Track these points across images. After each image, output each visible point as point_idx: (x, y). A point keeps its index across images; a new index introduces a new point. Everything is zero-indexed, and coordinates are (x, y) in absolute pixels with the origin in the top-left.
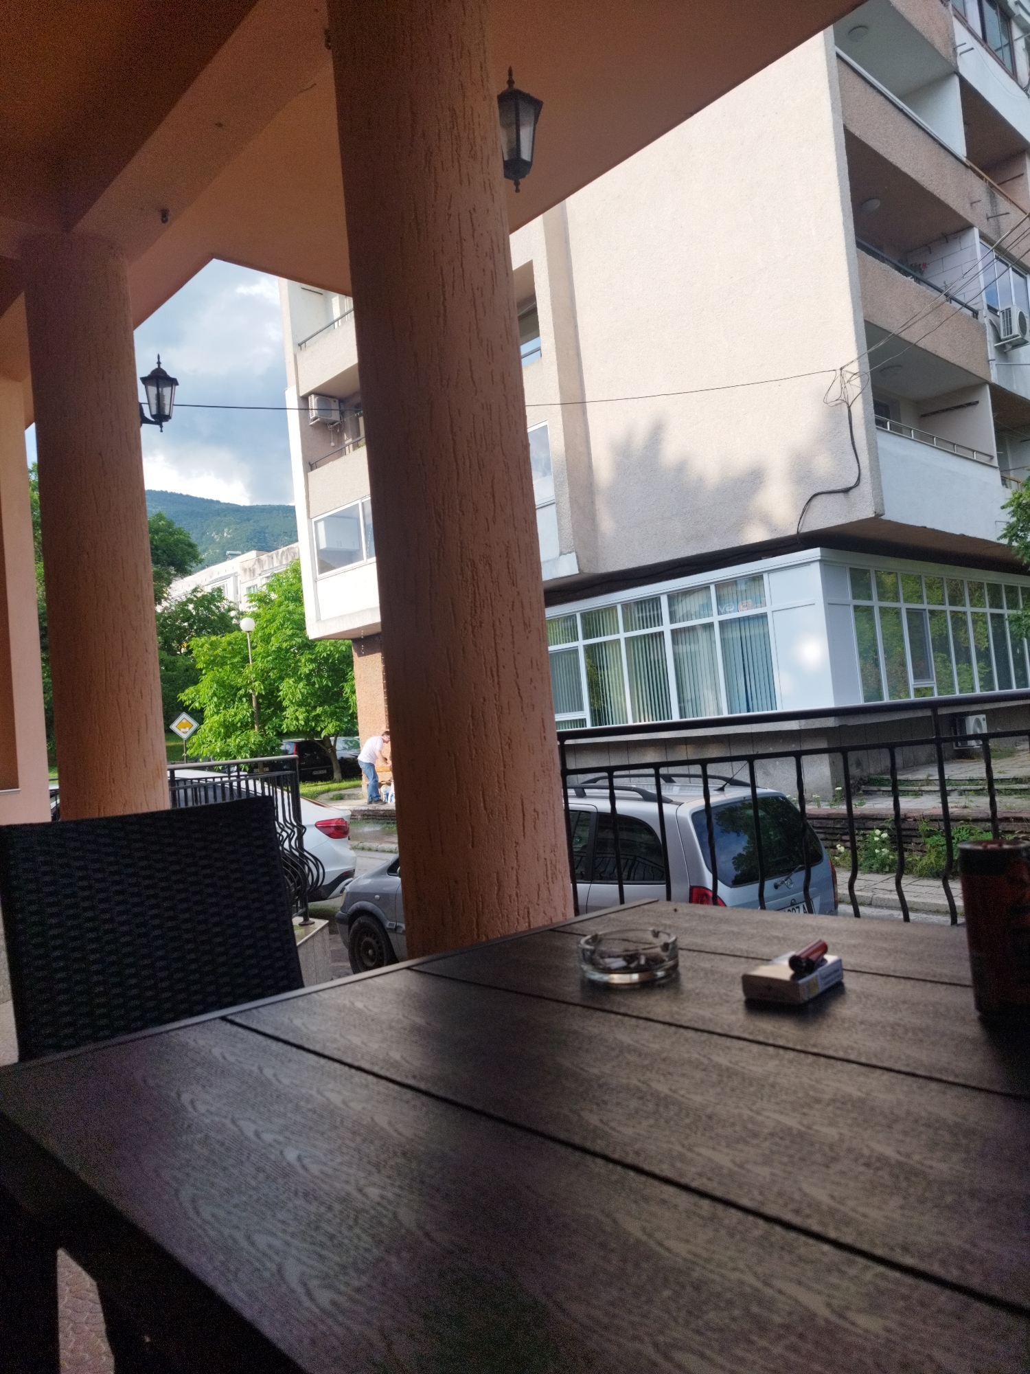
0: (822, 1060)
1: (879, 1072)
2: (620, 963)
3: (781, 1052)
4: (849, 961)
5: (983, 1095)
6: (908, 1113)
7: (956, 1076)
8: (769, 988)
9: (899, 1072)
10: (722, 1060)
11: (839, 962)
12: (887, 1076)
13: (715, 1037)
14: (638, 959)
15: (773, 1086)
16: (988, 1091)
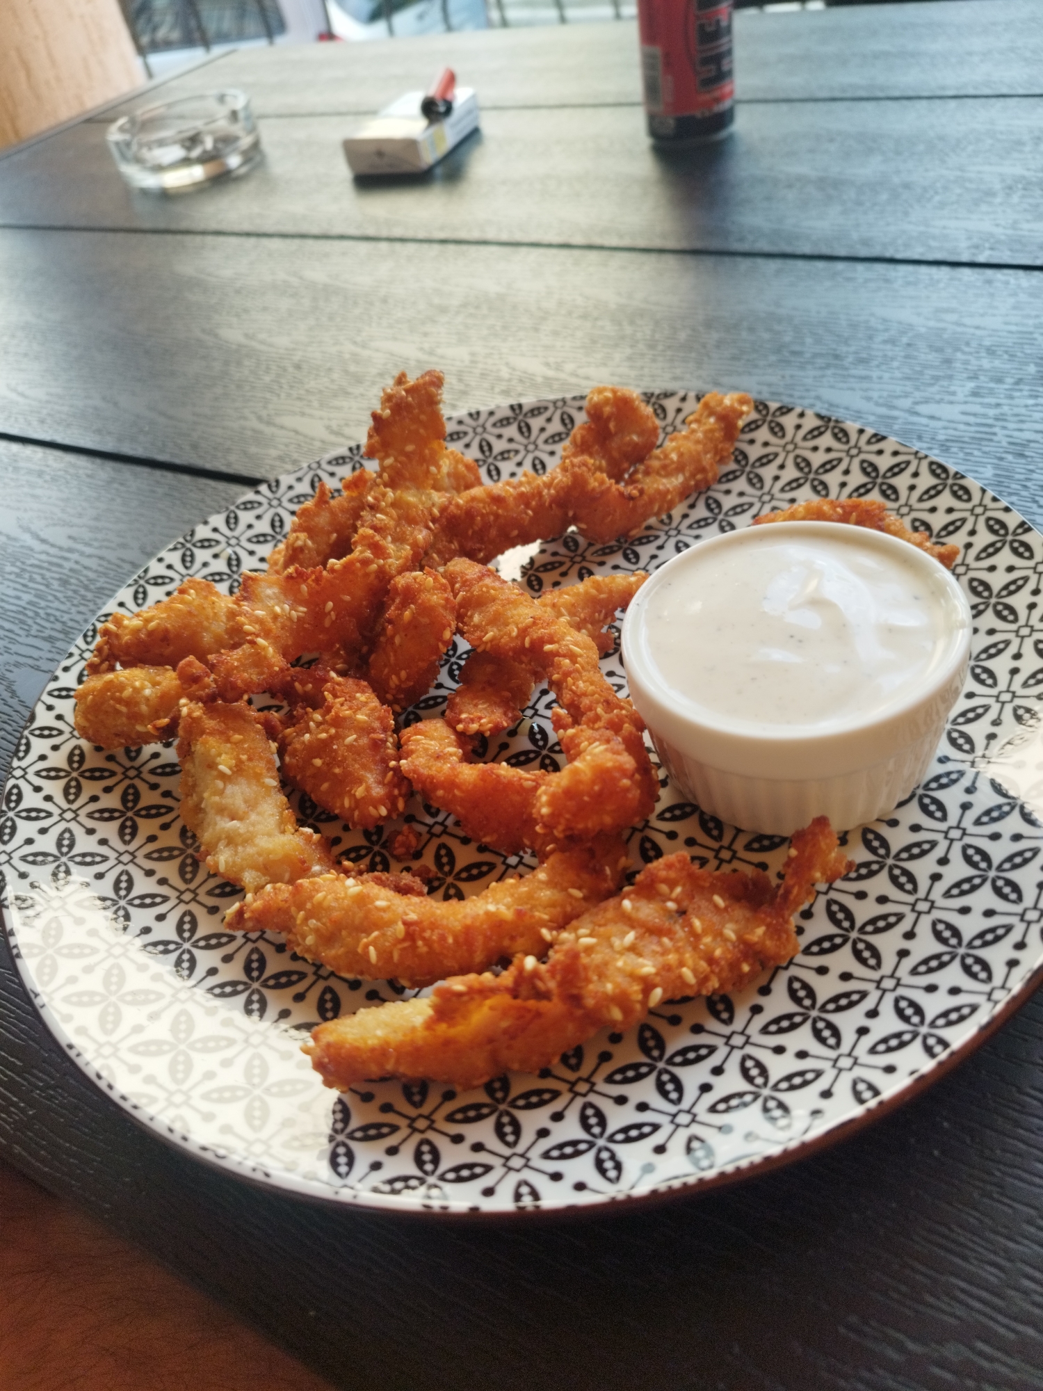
0: (451, 247)
1: (524, 250)
2: (176, 152)
3: (398, 246)
4: (488, 94)
5: (653, 258)
6: (560, 303)
7: (621, 236)
8: (380, 154)
9: (550, 246)
10: (317, 274)
11: (474, 97)
12: (535, 253)
13: (310, 242)
14: (202, 142)
15: (384, 301)
16: (661, 251)
